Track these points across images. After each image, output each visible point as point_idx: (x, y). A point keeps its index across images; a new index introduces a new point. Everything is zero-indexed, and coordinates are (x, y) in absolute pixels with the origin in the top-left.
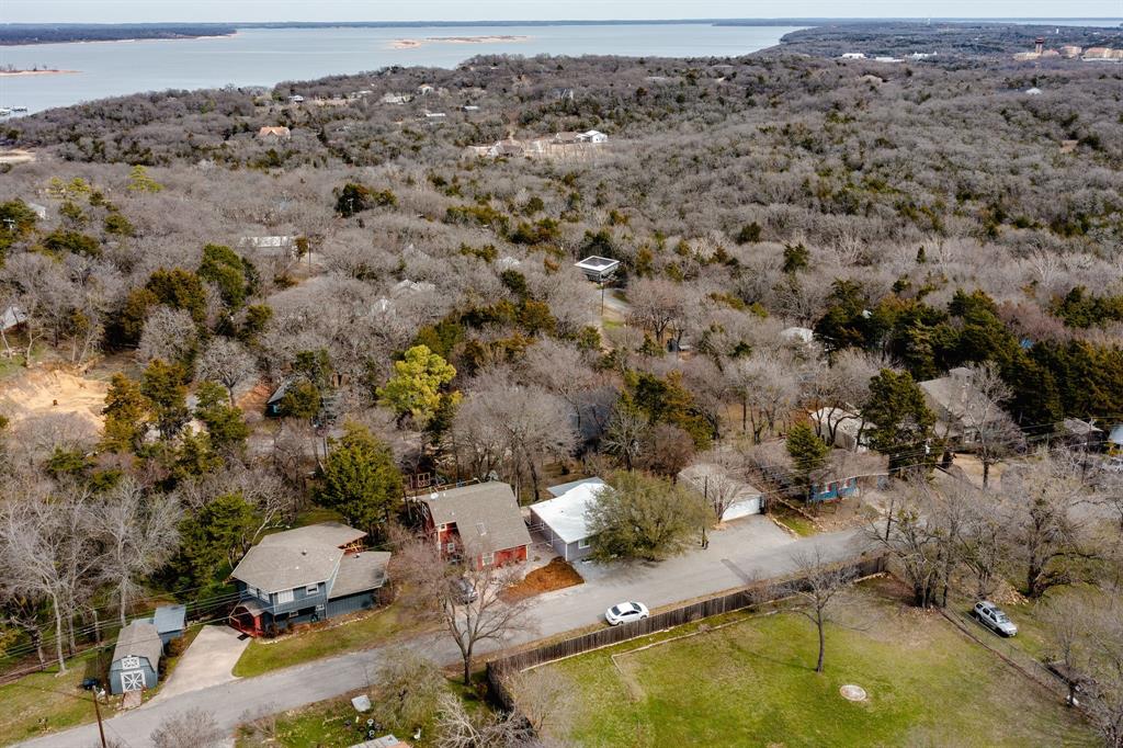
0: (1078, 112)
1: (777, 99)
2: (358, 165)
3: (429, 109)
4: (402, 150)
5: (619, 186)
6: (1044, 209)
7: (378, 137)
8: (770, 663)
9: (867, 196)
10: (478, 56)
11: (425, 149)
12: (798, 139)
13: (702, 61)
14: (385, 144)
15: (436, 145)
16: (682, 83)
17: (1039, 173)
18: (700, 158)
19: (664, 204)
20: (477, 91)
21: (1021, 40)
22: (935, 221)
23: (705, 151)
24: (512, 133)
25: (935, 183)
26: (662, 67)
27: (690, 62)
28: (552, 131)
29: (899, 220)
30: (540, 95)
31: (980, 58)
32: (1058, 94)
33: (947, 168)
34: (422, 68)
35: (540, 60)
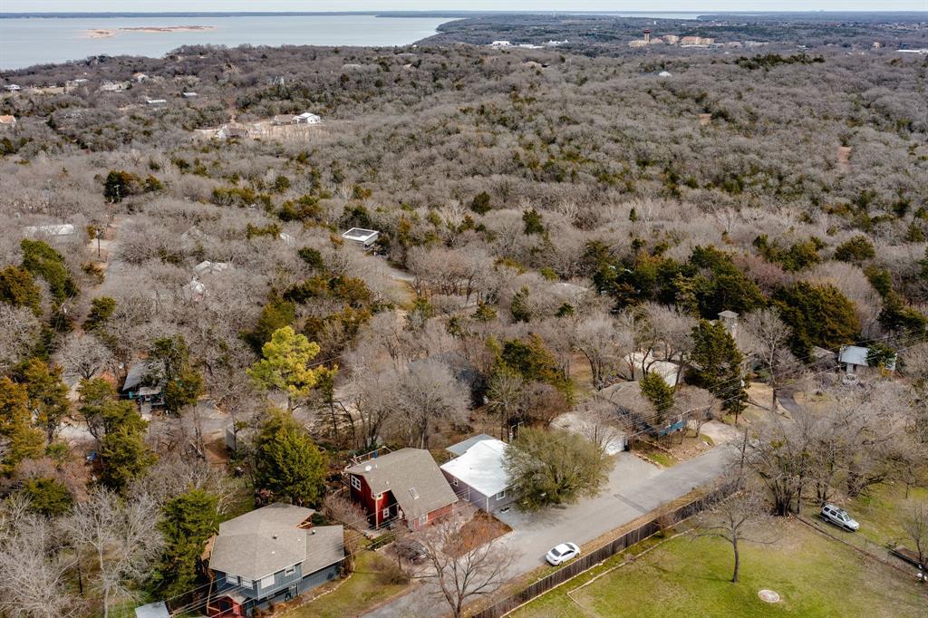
0: (706, 91)
1: (460, 83)
2: (94, 150)
3: (149, 96)
4: (134, 134)
5: (350, 163)
6: (706, 172)
7: (108, 123)
8: (693, 579)
9: (570, 166)
10: (184, 47)
11: (157, 134)
12: (496, 118)
13: (388, 49)
14: (117, 130)
15: (166, 130)
16: (378, 71)
17: (694, 142)
18: (416, 137)
19: (397, 177)
20: (191, 79)
21: (629, 29)
22: (628, 184)
23: (420, 130)
24: (234, 117)
25: (618, 152)
26: (355, 55)
27: (378, 50)
28: (270, 114)
29: (600, 185)
30: (254, 82)
31: (605, 45)
32: (686, 77)
33: (624, 140)
34: (128, 57)
35: (243, 49)
